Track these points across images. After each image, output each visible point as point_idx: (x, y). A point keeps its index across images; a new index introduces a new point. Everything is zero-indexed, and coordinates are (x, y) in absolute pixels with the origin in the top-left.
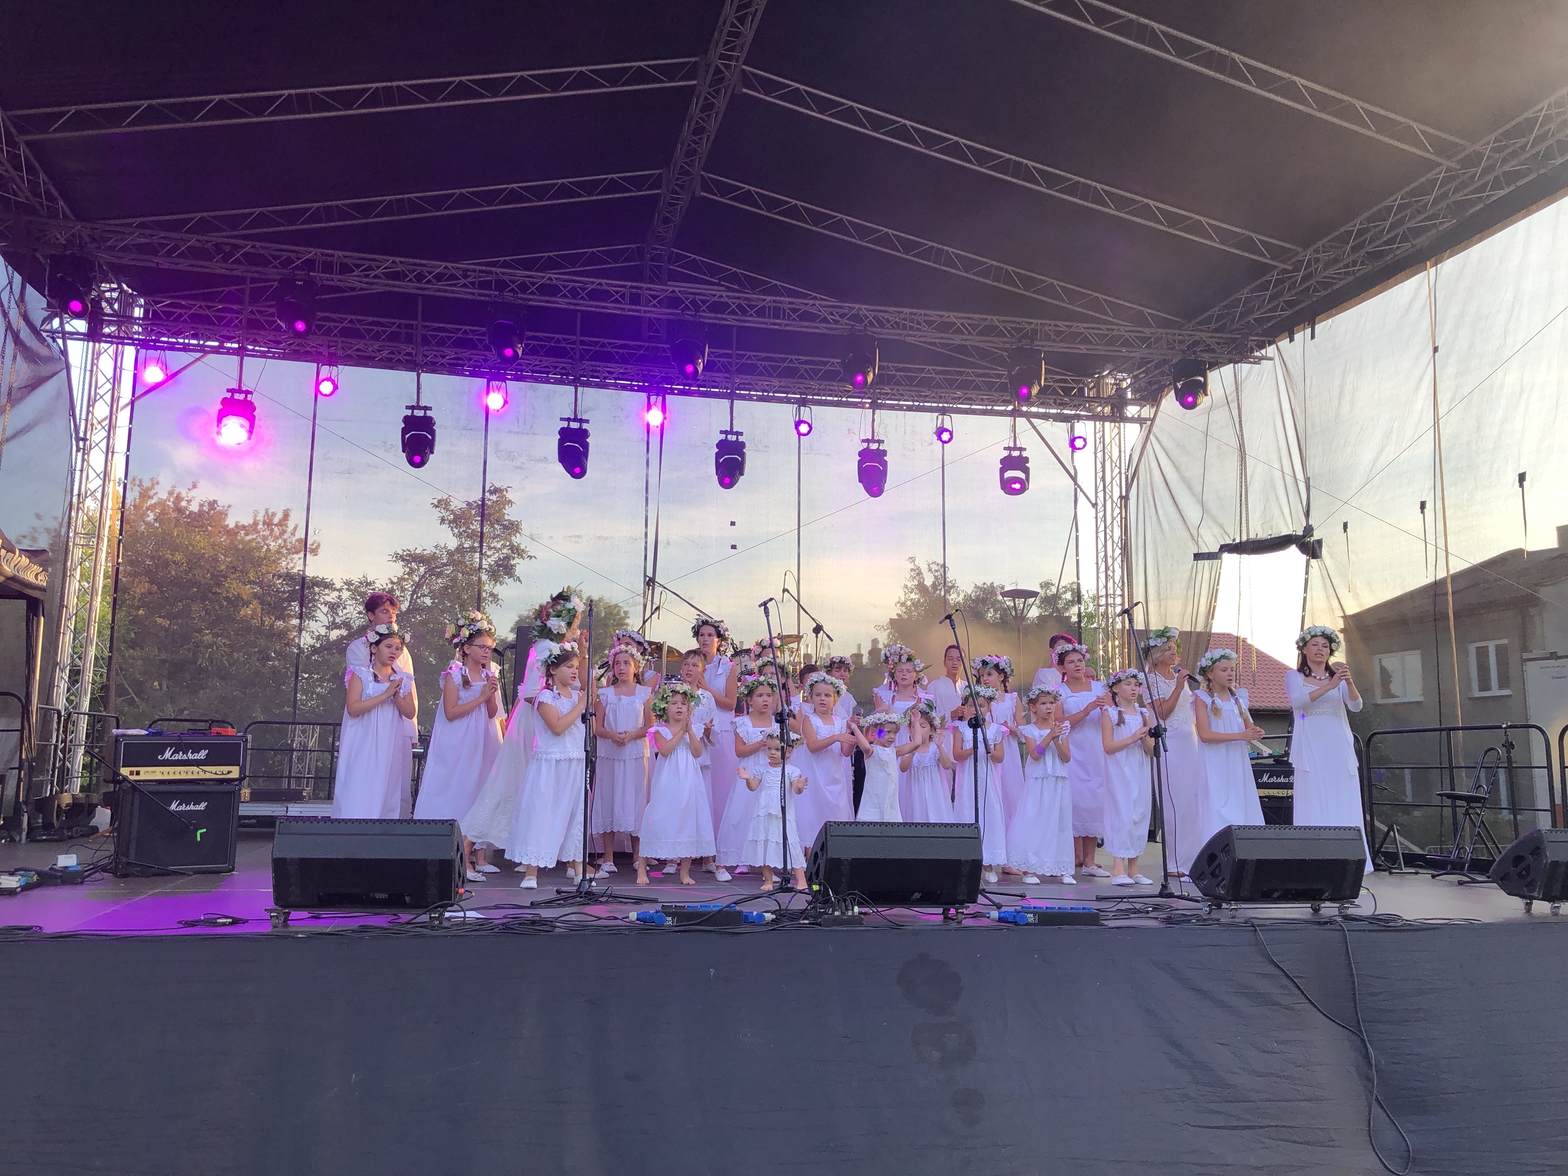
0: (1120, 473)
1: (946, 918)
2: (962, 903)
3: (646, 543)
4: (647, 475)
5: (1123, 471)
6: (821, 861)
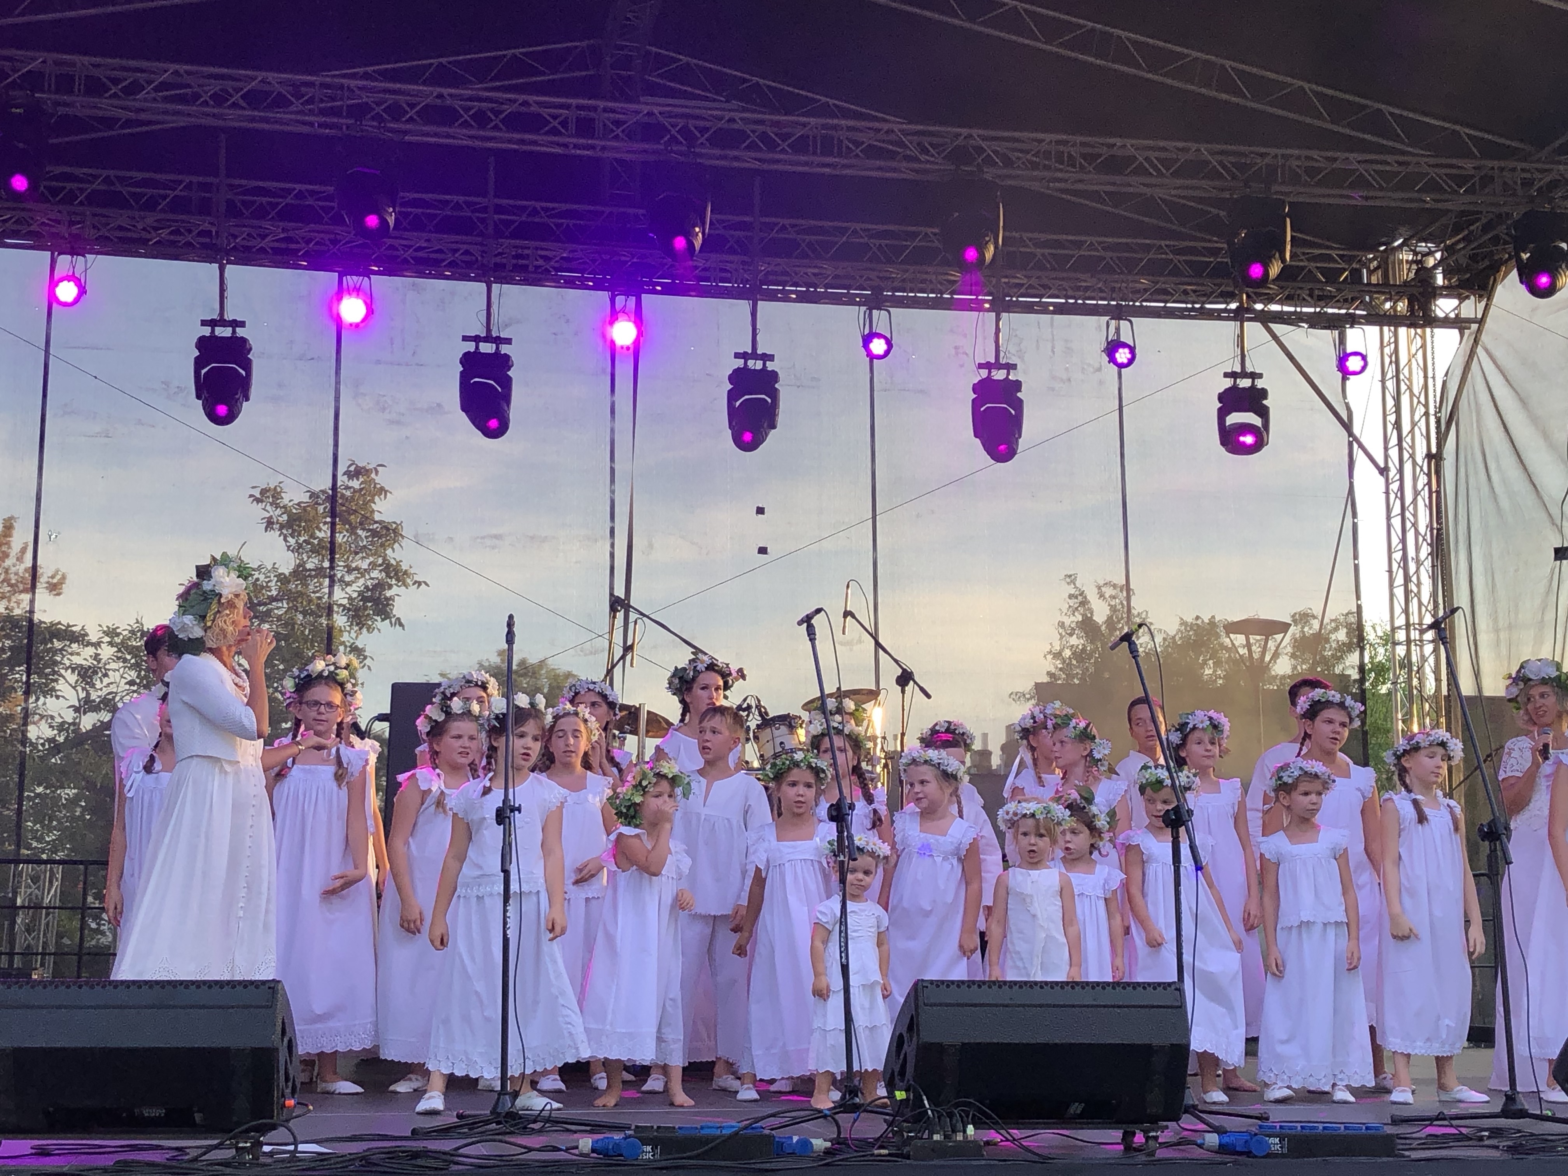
0: (1427, 414)
1: (1129, 1148)
2: (1154, 1120)
3: (612, 545)
4: (612, 431)
5: (1432, 411)
6: (909, 1049)
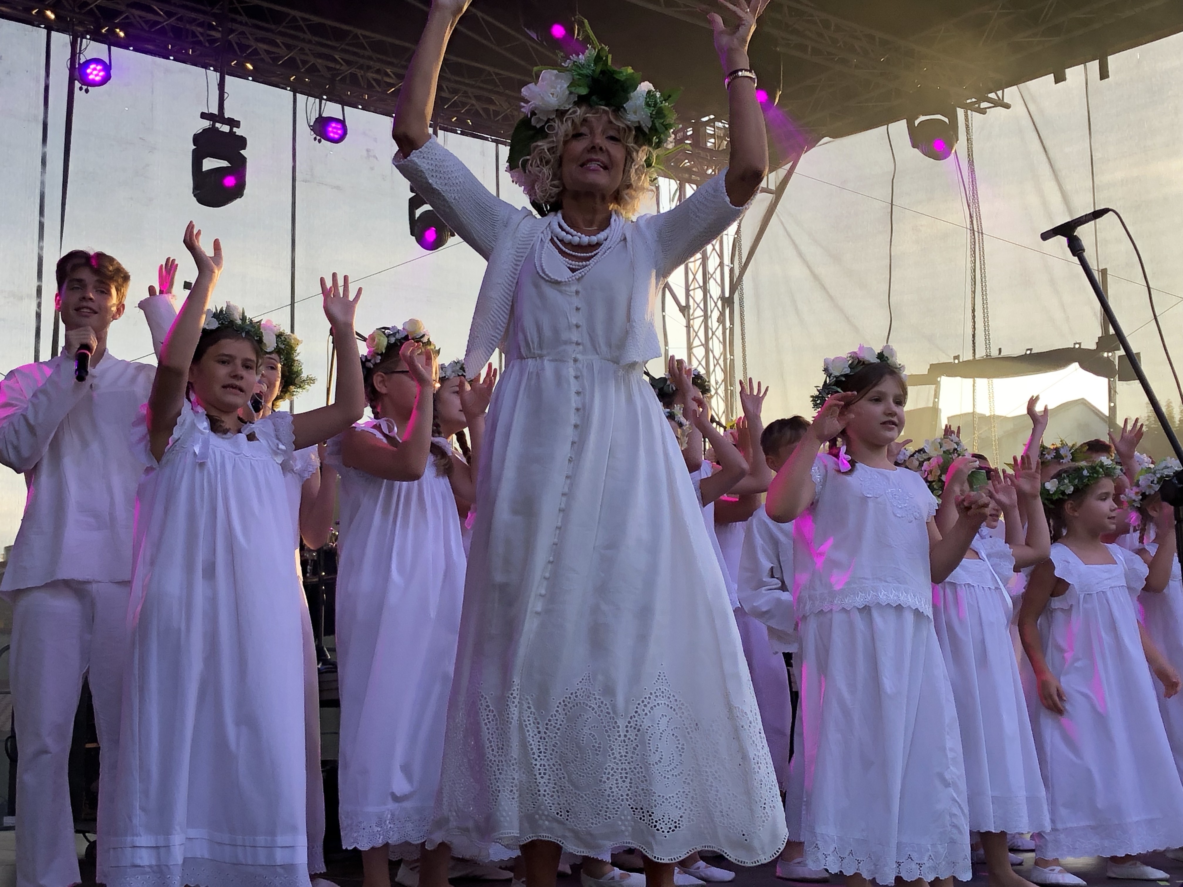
3: (39, 305)
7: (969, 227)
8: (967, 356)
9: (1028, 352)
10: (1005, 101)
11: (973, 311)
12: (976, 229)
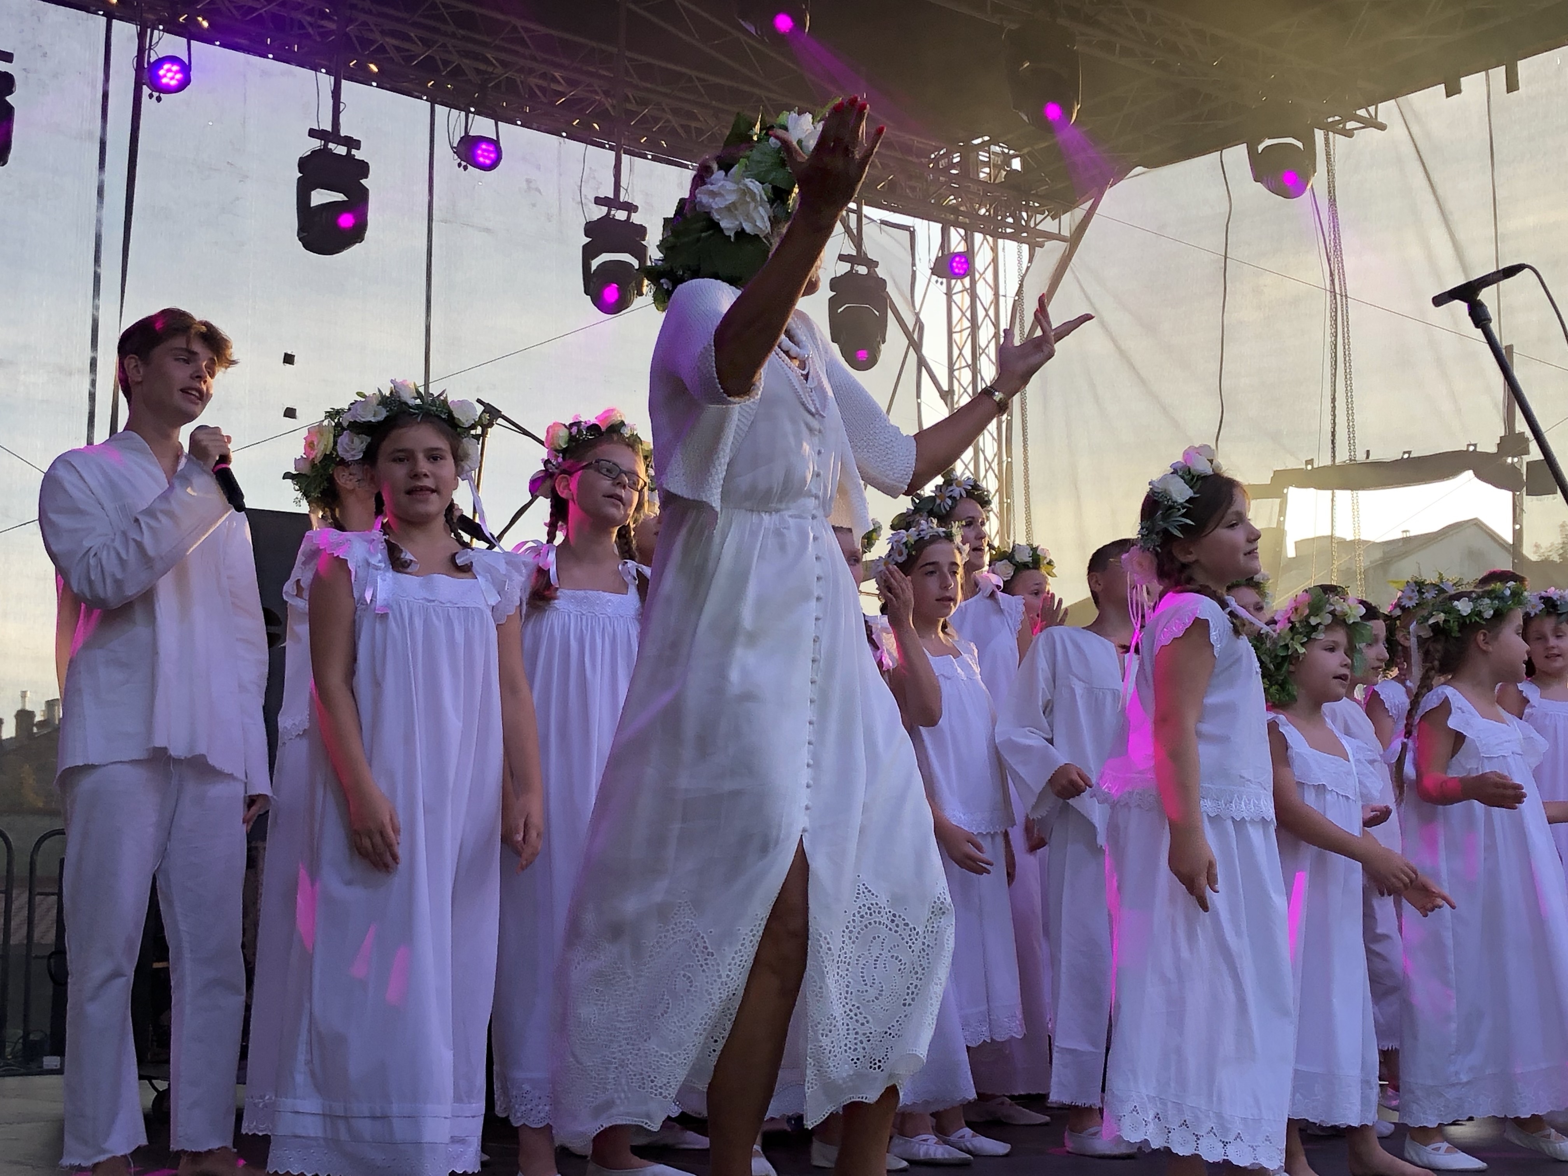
7: (1328, 288)
8: (1325, 460)
9: (1406, 456)
10: (1379, 120)
11: (1334, 400)
12: (1338, 291)
